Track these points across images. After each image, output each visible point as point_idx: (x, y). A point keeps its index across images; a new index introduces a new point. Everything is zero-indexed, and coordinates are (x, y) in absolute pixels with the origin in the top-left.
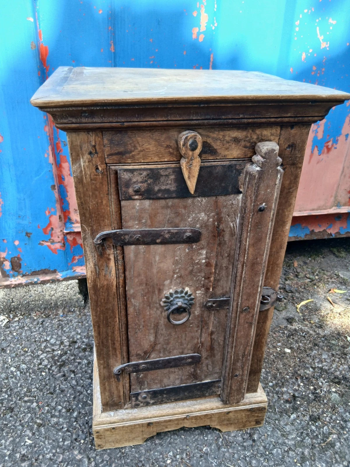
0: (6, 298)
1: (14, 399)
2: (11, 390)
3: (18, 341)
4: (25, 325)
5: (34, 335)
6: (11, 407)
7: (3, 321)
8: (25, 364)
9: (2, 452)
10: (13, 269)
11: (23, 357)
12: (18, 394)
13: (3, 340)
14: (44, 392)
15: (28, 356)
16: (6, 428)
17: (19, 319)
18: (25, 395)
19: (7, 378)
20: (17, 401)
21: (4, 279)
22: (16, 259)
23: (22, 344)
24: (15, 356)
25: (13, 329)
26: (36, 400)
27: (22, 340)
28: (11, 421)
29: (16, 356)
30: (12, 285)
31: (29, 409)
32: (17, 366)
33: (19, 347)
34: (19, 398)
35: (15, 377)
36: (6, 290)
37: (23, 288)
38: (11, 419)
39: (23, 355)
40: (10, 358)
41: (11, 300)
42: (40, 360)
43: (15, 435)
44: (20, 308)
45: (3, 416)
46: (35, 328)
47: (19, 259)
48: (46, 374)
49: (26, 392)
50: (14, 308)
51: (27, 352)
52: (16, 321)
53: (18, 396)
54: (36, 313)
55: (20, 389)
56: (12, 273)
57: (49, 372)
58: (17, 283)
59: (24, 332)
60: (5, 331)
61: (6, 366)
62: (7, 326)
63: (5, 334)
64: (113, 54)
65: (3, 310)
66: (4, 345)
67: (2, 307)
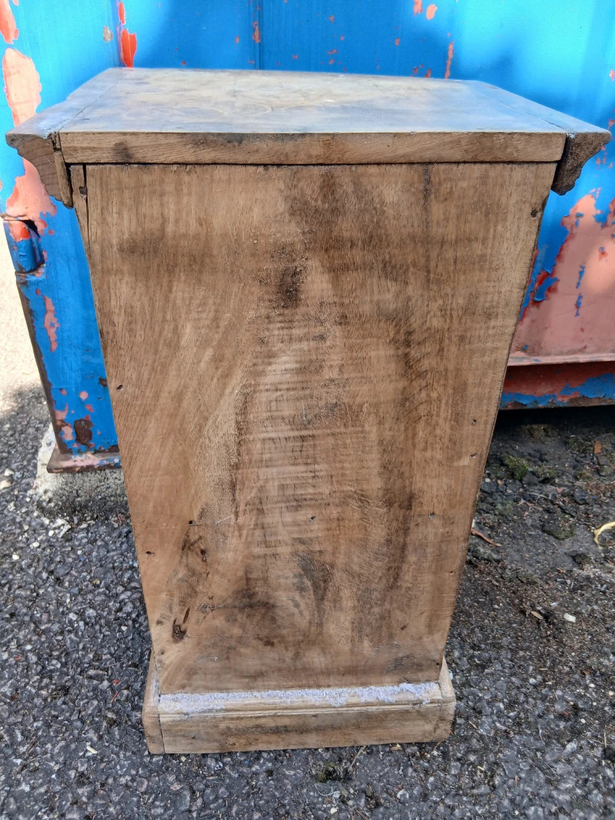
0: (67, 489)
1: (71, 672)
2: (67, 654)
3: (84, 565)
4: (97, 538)
5: (113, 557)
6: (65, 686)
7: (62, 528)
8: (94, 608)
9: (47, 765)
10: (78, 440)
11: (92, 595)
12: (79, 663)
13: (60, 562)
14: (123, 663)
15: (99, 594)
16: (56, 722)
17: (89, 525)
18: (91, 666)
19: (62, 633)
20: (77, 676)
21: (63, 456)
22: (83, 423)
23: (91, 571)
24: (77, 592)
25: (77, 543)
26: (108, 675)
27: (92, 564)
28: (63, 710)
29: (79, 592)
30: (75, 467)
31: (96, 692)
32: (79, 611)
33: (85, 577)
34: (79, 670)
35: (75, 631)
36: (65, 475)
37: (96, 473)
38: (64, 706)
39: (91, 592)
40: (68, 595)
41: (74, 492)
42: (120, 603)
43: (69, 736)
44: (91, 507)
45: (52, 701)
46: (114, 543)
47: (88, 423)
48: (128, 630)
49: (93, 660)
50: (80, 505)
51: (98, 586)
52: (83, 529)
53: (78, 666)
54: (117, 516)
55: (82, 655)
56: (76, 446)
57: (134, 627)
58: (84, 464)
59: (95, 550)
60: (64, 547)
61: (61, 610)
62: (67, 538)
63: (64, 552)
64: (258, 46)
65: (61, 509)
66: (61, 571)
67: (60, 503)
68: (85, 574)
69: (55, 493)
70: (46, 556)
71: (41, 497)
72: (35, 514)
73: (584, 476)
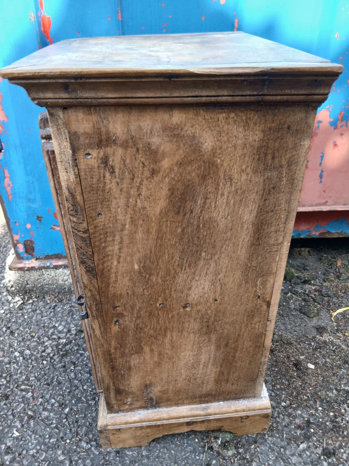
0: (21, 280)
1: (11, 387)
2: (11, 376)
3: (27, 324)
4: (37, 309)
5: (44, 320)
6: (6, 394)
7: (18, 302)
8: (29, 350)
10: (26, 252)
11: (29, 342)
12: (16, 381)
13: (14, 322)
14: (41, 383)
15: (34, 341)
17: (34, 301)
18: (23, 383)
19: (9, 363)
20: (14, 389)
21: (18, 261)
22: (29, 242)
23: (31, 328)
24: (21, 340)
25: (25, 311)
26: (32, 389)
27: (32, 324)
28: (4, 409)
29: (23, 340)
30: (25, 267)
31: (24, 399)
32: (21, 351)
33: (27, 331)
34: (16, 385)
35: (17, 362)
36: (20, 272)
37: (37, 271)
38: (4, 406)
39: (29, 340)
40: (16, 341)
41: (25, 282)
42: (45, 347)
43: (5, 424)
44: (35, 291)
46: (47, 312)
47: (32, 242)
48: (47, 363)
49: (25, 380)
50: (29, 289)
51: (34, 337)
52: (30, 304)
53: (16, 383)
54: (50, 296)
55: (19, 376)
56: (25, 255)
57: (51, 361)
58: (30, 266)
59: (35, 316)
60: (18, 313)
61: (11, 350)
62: (21, 308)
63: (17, 316)
64: (120, 22)
65: (18, 291)
66: (14, 327)
67: (18, 288)
68: (27, 329)
69: (15, 283)
70: (7, 318)
71: (7, 284)
72: (5, 294)
73: (329, 280)
